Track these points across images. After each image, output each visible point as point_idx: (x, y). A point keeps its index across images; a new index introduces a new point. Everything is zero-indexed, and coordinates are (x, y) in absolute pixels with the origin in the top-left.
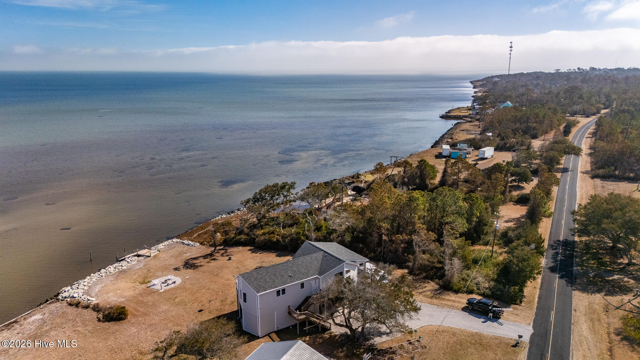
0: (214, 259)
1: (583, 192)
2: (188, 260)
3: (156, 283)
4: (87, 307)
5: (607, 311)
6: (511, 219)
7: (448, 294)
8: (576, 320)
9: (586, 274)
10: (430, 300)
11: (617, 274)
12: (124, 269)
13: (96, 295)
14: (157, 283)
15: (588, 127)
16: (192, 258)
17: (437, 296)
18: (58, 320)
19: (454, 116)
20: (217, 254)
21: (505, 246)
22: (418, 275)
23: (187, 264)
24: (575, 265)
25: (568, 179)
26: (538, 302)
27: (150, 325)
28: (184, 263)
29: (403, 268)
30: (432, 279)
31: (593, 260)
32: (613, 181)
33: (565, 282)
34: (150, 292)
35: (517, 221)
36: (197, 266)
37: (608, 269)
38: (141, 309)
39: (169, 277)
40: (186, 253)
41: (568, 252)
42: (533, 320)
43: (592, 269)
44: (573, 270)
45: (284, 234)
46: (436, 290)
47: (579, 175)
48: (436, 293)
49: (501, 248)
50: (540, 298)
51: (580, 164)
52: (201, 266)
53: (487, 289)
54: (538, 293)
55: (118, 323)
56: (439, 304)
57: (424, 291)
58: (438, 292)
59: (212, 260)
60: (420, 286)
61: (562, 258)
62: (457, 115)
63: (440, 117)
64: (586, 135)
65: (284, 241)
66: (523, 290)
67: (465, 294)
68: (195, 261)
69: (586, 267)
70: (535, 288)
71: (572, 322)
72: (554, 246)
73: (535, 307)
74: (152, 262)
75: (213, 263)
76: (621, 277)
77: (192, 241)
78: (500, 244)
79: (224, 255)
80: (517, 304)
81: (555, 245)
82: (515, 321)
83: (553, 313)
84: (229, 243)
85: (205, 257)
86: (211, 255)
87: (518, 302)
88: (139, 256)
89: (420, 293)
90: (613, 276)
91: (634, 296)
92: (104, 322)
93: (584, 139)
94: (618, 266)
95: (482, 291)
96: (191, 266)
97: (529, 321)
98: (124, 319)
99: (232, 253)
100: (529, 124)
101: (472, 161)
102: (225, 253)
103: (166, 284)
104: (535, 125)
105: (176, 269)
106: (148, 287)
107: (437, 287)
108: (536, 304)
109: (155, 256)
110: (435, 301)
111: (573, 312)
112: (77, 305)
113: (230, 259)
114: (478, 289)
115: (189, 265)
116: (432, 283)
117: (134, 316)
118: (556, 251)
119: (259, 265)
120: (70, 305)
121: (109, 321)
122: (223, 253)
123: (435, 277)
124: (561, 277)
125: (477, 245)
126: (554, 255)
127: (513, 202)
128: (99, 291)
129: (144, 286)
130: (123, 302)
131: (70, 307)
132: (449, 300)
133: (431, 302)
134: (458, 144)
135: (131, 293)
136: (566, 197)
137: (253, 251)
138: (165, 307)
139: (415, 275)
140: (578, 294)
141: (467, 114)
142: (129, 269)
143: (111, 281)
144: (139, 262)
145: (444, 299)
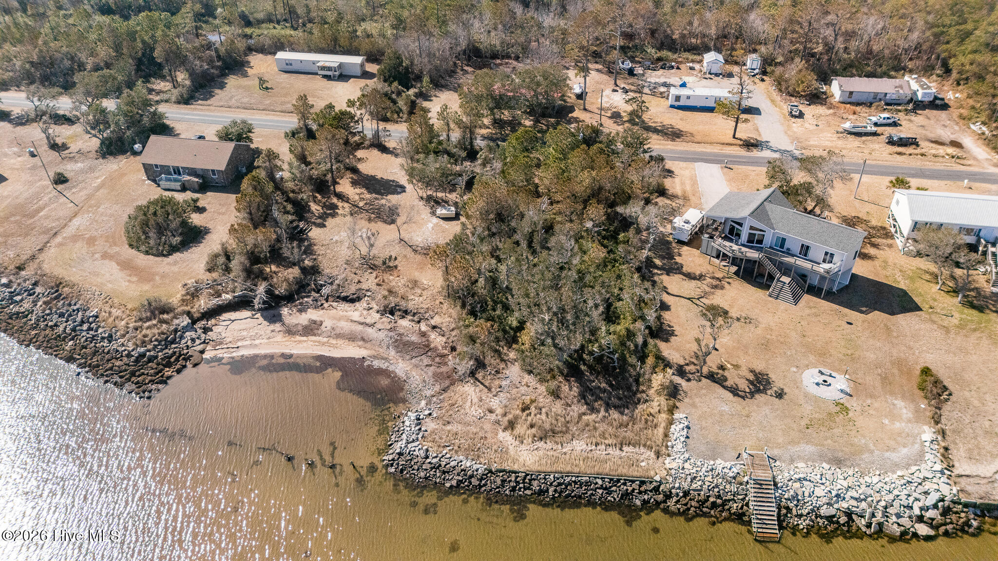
0: (721, 368)
2: (743, 397)
3: (837, 392)
4: (942, 432)
12: (828, 464)
16: (736, 395)
20: (705, 370)
23: (759, 389)
28: (757, 396)
34: (857, 386)
36: (755, 375)
52: (751, 371)
58: (672, 197)
59: (726, 368)
68: (743, 385)
79: (700, 363)
85: (721, 381)
86: (709, 377)
96: (760, 383)
103: (831, 379)
105: (780, 395)
106: (851, 396)
109: (760, 449)
110: (692, 198)
113: (715, 347)
121: (943, 383)
128: (905, 447)
129: (852, 404)
135: (878, 405)
142: (822, 457)
143: (872, 452)
144: (792, 461)
145: (683, 194)
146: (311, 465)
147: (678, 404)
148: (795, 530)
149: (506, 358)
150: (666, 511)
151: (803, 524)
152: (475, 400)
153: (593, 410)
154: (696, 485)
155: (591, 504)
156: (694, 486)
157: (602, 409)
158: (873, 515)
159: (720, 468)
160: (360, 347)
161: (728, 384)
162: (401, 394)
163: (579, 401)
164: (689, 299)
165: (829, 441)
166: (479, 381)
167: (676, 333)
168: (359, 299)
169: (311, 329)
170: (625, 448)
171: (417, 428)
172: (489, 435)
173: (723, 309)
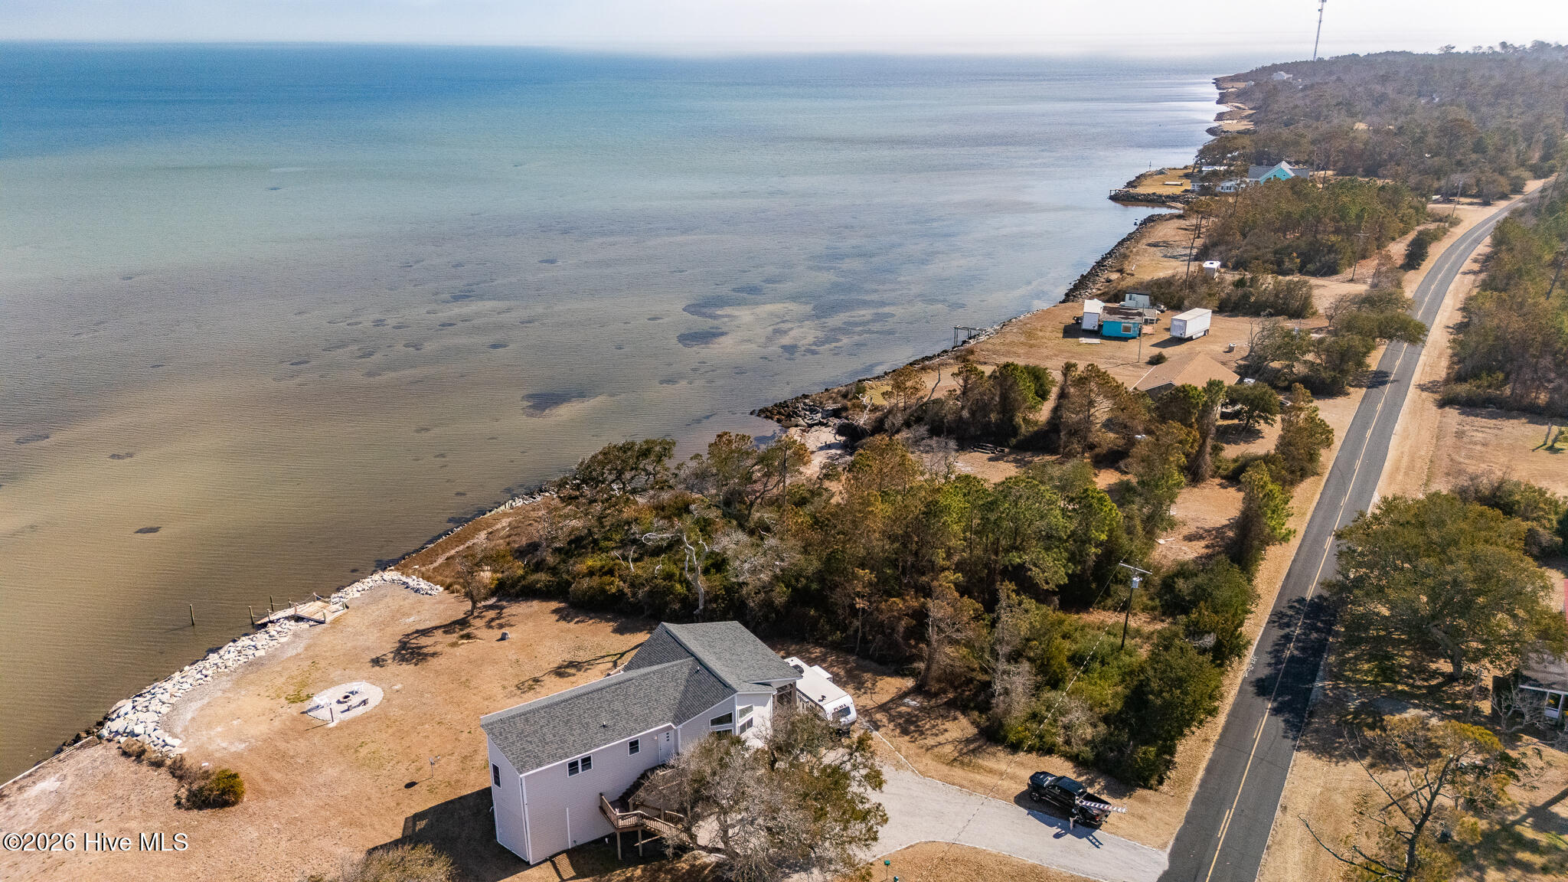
0: (468, 636)
1: (1406, 449)
2: (408, 635)
3: (322, 703)
4: (158, 764)
5: (1361, 813)
6: (1201, 532)
7: (994, 754)
8: (1278, 837)
9: (1340, 700)
10: (945, 769)
11: (1416, 706)
12: (260, 657)
13: (186, 730)
14: (326, 699)
15: (1479, 237)
16: (417, 631)
17: (966, 760)
18: (92, 797)
19: (1144, 195)
20: (478, 623)
21: (1164, 614)
22: (936, 695)
23: (404, 649)
24: (1320, 673)
25: (1380, 407)
26: (1204, 782)
27: (292, 822)
28: (398, 645)
29: (903, 676)
30: (965, 709)
31: (1368, 661)
32: (1491, 416)
33: (1282, 725)
34: (306, 725)
35: (1216, 537)
36: (426, 655)
37: (1400, 687)
38: (278, 776)
39: (354, 686)
40: (409, 615)
41: (1314, 635)
42: (1175, 835)
43: (1358, 688)
44: (1310, 690)
45: (637, 576)
46: (968, 741)
47: (1412, 393)
48: (965, 751)
49: (1154, 619)
50: (1209, 770)
51: (1422, 358)
52: (434, 655)
53: (1086, 743)
54: (1208, 756)
55: (221, 813)
56: (965, 783)
57: (940, 744)
58: (972, 747)
59: (462, 637)
60: (934, 727)
61: (1296, 653)
62: (1154, 194)
63: (1112, 198)
64: (1469, 264)
65: (634, 595)
66: (1175, 746)
67: (1034, 755)
68: (423, 641)
69: (1348, 680)
70: (1206, 740)
71: (1269, 842)
72: (1287, 616)
73: (1191, 797)
74: (326, 639)
75: (465, 649)
76: (1425, 713)
77: (428, 579)
78: (1154, 609)
79: (493, 624)
80: (1151, 788)
81: (1290, 613)
82: (1131, 837)
83: (1228, 815)
84: (509, 591)
85: (448, 628)
86: (463, 623)
87: (1153, 782)
88: (298, 619)
89: (927, 750)
90: (1404, 709)
92: (188, 809)
93: (1458, 276)
94: (1426, 680)
95: (1075, 750)
96: (412, 653)
97: (1164, 838)
98: (233, 804)
99: (513, 620)
100: (1319, 237)
101: (1153, 346)
102: (497, 618)
103: (344, 707)
104: (1333, 238)
105: (377, 662)
106: (303, 713)
107: (972, 731)
108: (1195, 789)
109: (336, 621)
110: (958, 773)
111: (1278, 813)
112: (139, 755)
113: (503, 638)
114: (1068, 742)
115: (410, 651)
116: (964, 721)
117: (259, 793)
118: (1287, 630)
119: (568, 657)
120: (125, 754)
121: (200, 808)
122: (493, 620)
123: (972, 705)
124: (1276, 711)
125: (1098, 608)
126: (1277, 645)
127: (1223, 477)
128: (193, 719)
129: (295, 709)
130: (239, 756)
131: (123, 759)
132: (991, 771)
133: (946, 776)
134: (1127, 296)
135: (260, 729)
136: (1358, 464)
137: (563, 615)
138: (331, 772)
139: (929, 695)
140: (1304, 761)
141: (1178, 191)
142: (271, 657)
143: (224, 691)
144: (297, 636)
145: (980, 767)
147: (456, 595)
161: (440, 630)
165: (277, 669)
173: (569, 675)
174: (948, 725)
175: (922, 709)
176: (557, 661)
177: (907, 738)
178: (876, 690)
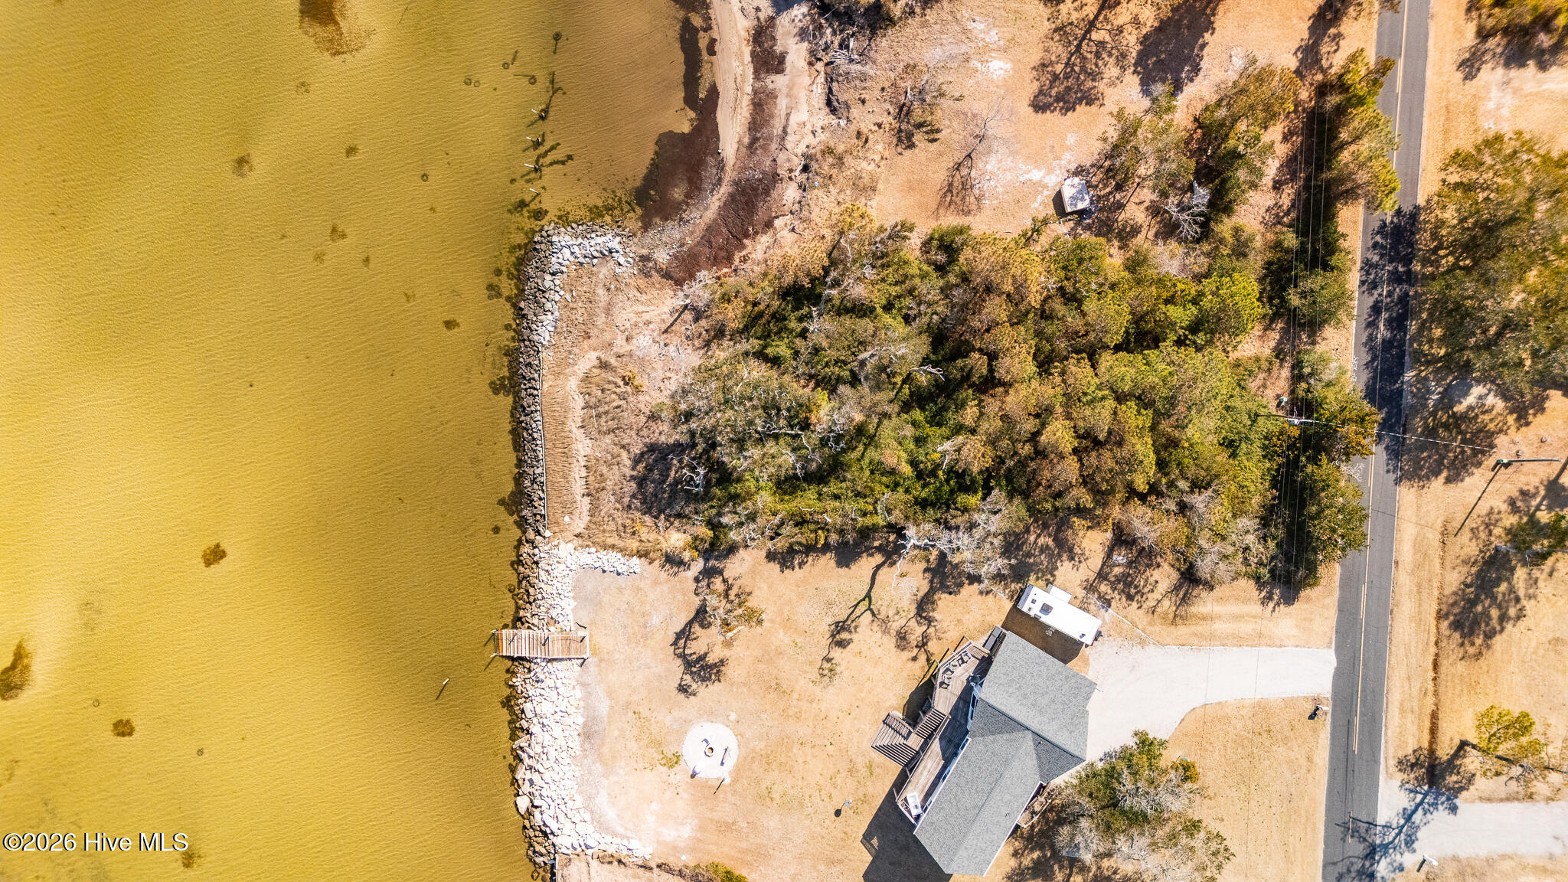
0: (727, 626)
7: (1199, 596)
10: (1175, 633)
12: (585, 725)
17: (1184, 615)
23: (691, 666)
33: (1385, 455)
34: (710, 789)
36: (715, 665)
40: (647, 613)
42: (1334, 627)
46: (1177, 590)
48: (1179, 602)
52: (722, 665)
56: (1191, 639)
57: (1160, 605)
58: (1181, 596)
59: (724, 631)
68: (696, 647)
71: (1391, 607)
72: (1374, 265)
73: (1337, 581)
74: (611, 678)
75: (739, 644)
81: (1375, 257)
82: (1308, 642)
83: (1364, 589)
85: (700, 622)
89: (1154, 614)
91: (1493, 470)
96: (702, 668)
97: (1329, 633)
103: (718, 759)
105: (685, 690)
106: (692, 777)
107: (1176, 579)
109: (594, 652)
110: (1183, 630)
115: (699, 667)
117: (748, 864)
128: (618, 816)
129: (679, 776)
132: (1203, 617)
135: (680, 806)
137: (780, 561)
142: (591, 719)
143: (606, 777)
144: (584, 685)
145: (1195, 616)
146: (537, 144)
147: (657, 563)
148: (511, 672)
149: (714, 346)
150: (520, 542)
151: (517, 681)
152: (646, 317)
153: (636, 461)
154: (543, 575)
155: (520, 463)
156: (542, 573)
157: (635, 473)
158: (530, 757)
159: (563, 604)
160: (739, 142)
161: (696, 628)
162: (657, 220)
163: (645, 445)
164: (868, 596)
165: (617, 733)
166: (679, 316)
167: (787, 571)
168: (833, 111)
169: (767, 61)
170: (587, 500)
171: (596, 254)
172: (591, 341)
173: (850, 641)
174: (1156, 574)
175: (1130, 564)
176: (824, 628)
177: (1135, 605)
178: (1087, 553)
